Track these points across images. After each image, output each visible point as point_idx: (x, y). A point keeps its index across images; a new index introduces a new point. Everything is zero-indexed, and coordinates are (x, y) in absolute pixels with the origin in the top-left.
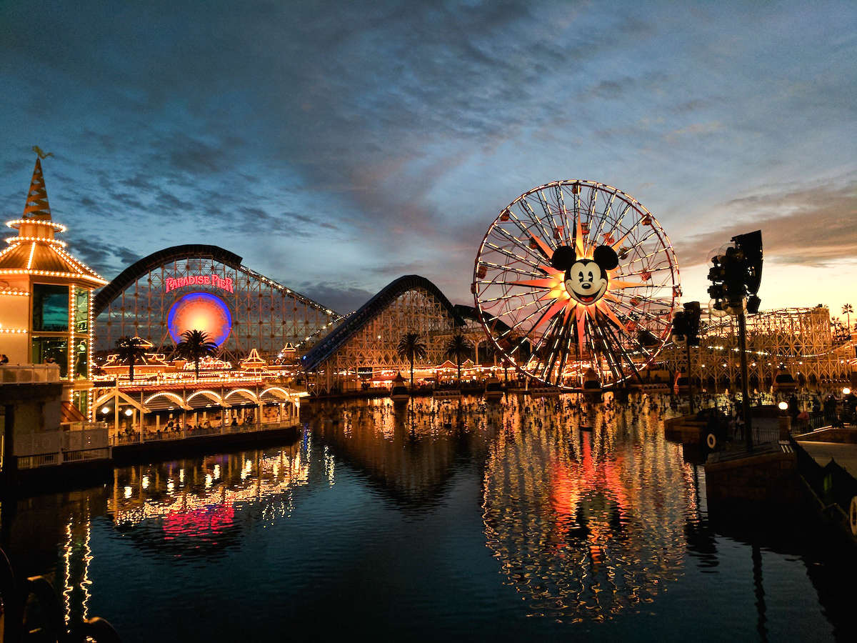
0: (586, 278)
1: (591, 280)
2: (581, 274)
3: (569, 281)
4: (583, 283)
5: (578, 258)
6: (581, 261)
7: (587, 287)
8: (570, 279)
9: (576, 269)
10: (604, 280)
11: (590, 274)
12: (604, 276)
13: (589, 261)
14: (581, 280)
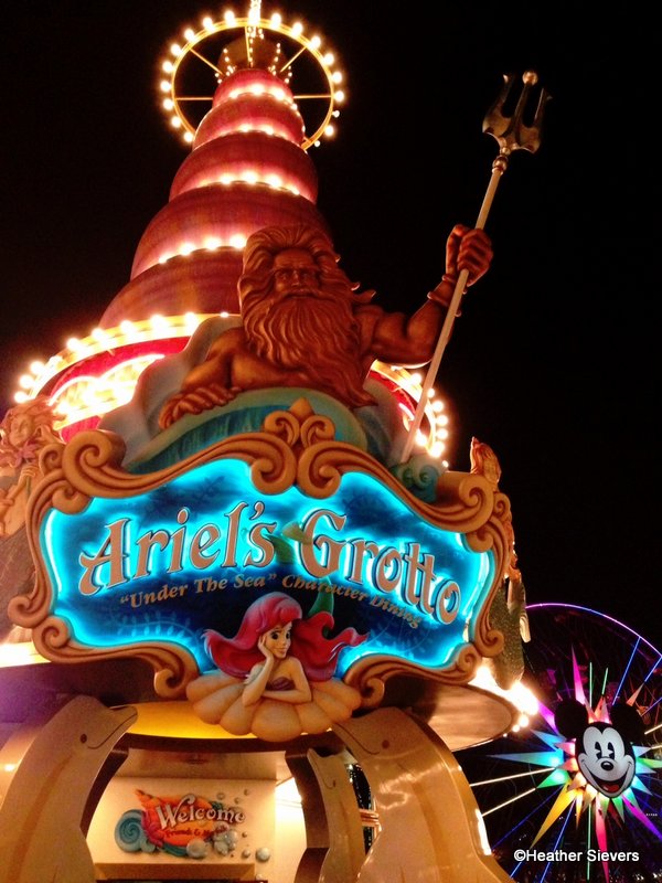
0: (606, 752)
1: (612, 756)
2: (598, 746)
3: (582, 756)
4: (602, 760)
5: (591, 721)
6: (595, 725)
7: (608, 767)
8: (584, 752)
9: (591, 736)
10: (629, 758)
11: (610, 747)
12: (629, 751)
13: (607, 726)
14: (599, 756)
